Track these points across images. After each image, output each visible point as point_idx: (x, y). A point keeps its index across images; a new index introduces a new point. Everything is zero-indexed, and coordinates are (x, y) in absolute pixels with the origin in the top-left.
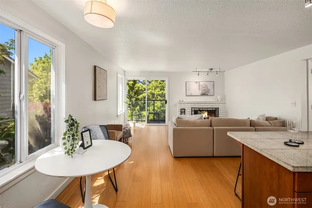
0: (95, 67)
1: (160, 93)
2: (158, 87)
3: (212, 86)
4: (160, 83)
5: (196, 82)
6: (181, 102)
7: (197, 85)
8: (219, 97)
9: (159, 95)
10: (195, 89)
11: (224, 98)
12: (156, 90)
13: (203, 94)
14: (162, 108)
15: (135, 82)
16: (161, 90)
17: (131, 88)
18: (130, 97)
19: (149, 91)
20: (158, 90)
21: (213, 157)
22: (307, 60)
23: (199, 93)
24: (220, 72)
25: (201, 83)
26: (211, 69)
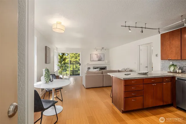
0: (46, 47)
1: (75, 60)
2: (73, 57)
3: (103, 56)
4: (75, 55)
5: (96, 54)
6: (88, 64)
7: (96, 56)
8: (106, 61)
9: (74, 61)
10: (95, 58)
11: (109, 62)
12: (72, 59)
13: (99, 60)
14: (76, 69)
15: (63, 54)
16: (75, 59)
17: (61, 57)
18: (60, 62)
19: (68, 59)
20: (74, 58)
21: (103, 87)
22: (139, 45)
23: (97, 59)
24: (107, 49)
25: (98, 55)
26: (103, 48)
